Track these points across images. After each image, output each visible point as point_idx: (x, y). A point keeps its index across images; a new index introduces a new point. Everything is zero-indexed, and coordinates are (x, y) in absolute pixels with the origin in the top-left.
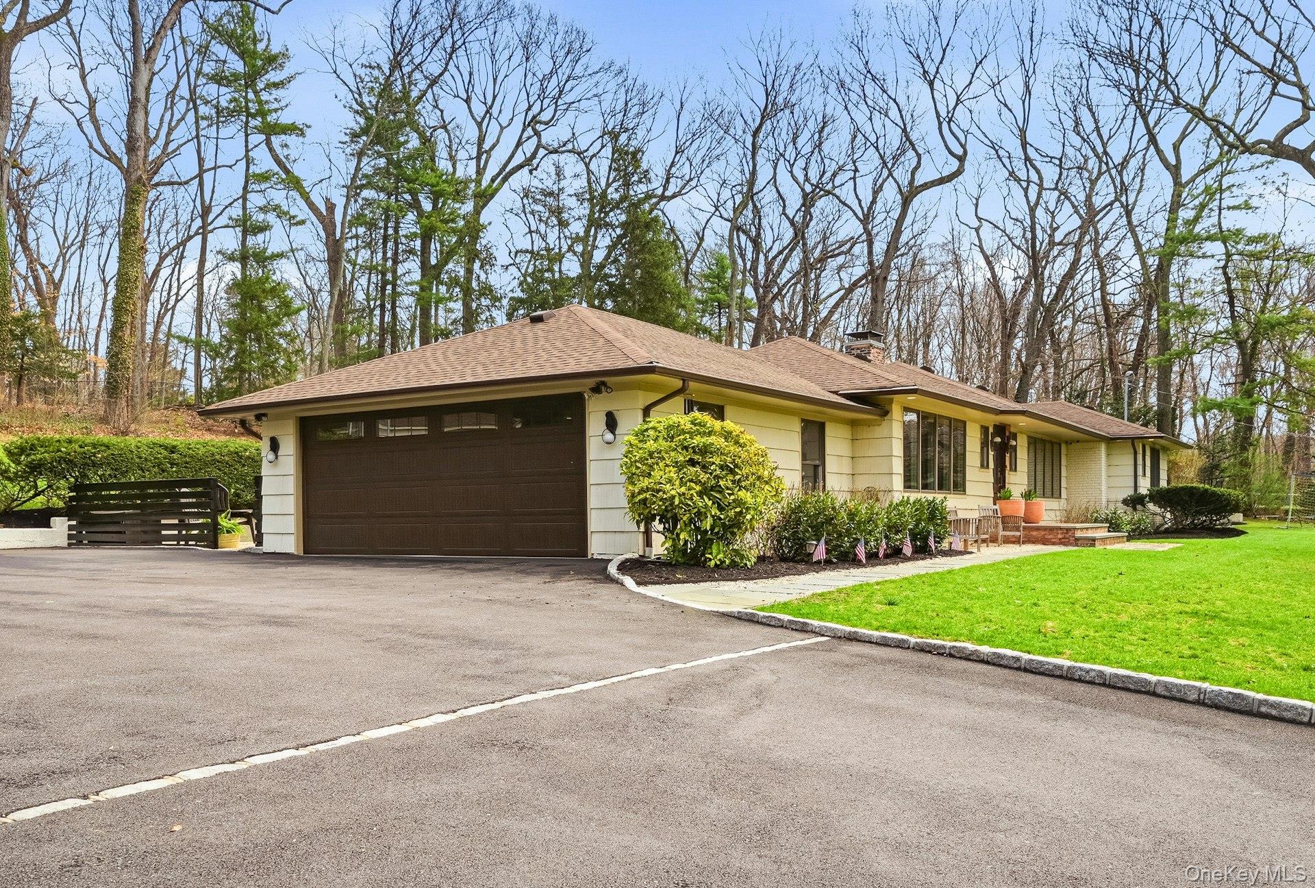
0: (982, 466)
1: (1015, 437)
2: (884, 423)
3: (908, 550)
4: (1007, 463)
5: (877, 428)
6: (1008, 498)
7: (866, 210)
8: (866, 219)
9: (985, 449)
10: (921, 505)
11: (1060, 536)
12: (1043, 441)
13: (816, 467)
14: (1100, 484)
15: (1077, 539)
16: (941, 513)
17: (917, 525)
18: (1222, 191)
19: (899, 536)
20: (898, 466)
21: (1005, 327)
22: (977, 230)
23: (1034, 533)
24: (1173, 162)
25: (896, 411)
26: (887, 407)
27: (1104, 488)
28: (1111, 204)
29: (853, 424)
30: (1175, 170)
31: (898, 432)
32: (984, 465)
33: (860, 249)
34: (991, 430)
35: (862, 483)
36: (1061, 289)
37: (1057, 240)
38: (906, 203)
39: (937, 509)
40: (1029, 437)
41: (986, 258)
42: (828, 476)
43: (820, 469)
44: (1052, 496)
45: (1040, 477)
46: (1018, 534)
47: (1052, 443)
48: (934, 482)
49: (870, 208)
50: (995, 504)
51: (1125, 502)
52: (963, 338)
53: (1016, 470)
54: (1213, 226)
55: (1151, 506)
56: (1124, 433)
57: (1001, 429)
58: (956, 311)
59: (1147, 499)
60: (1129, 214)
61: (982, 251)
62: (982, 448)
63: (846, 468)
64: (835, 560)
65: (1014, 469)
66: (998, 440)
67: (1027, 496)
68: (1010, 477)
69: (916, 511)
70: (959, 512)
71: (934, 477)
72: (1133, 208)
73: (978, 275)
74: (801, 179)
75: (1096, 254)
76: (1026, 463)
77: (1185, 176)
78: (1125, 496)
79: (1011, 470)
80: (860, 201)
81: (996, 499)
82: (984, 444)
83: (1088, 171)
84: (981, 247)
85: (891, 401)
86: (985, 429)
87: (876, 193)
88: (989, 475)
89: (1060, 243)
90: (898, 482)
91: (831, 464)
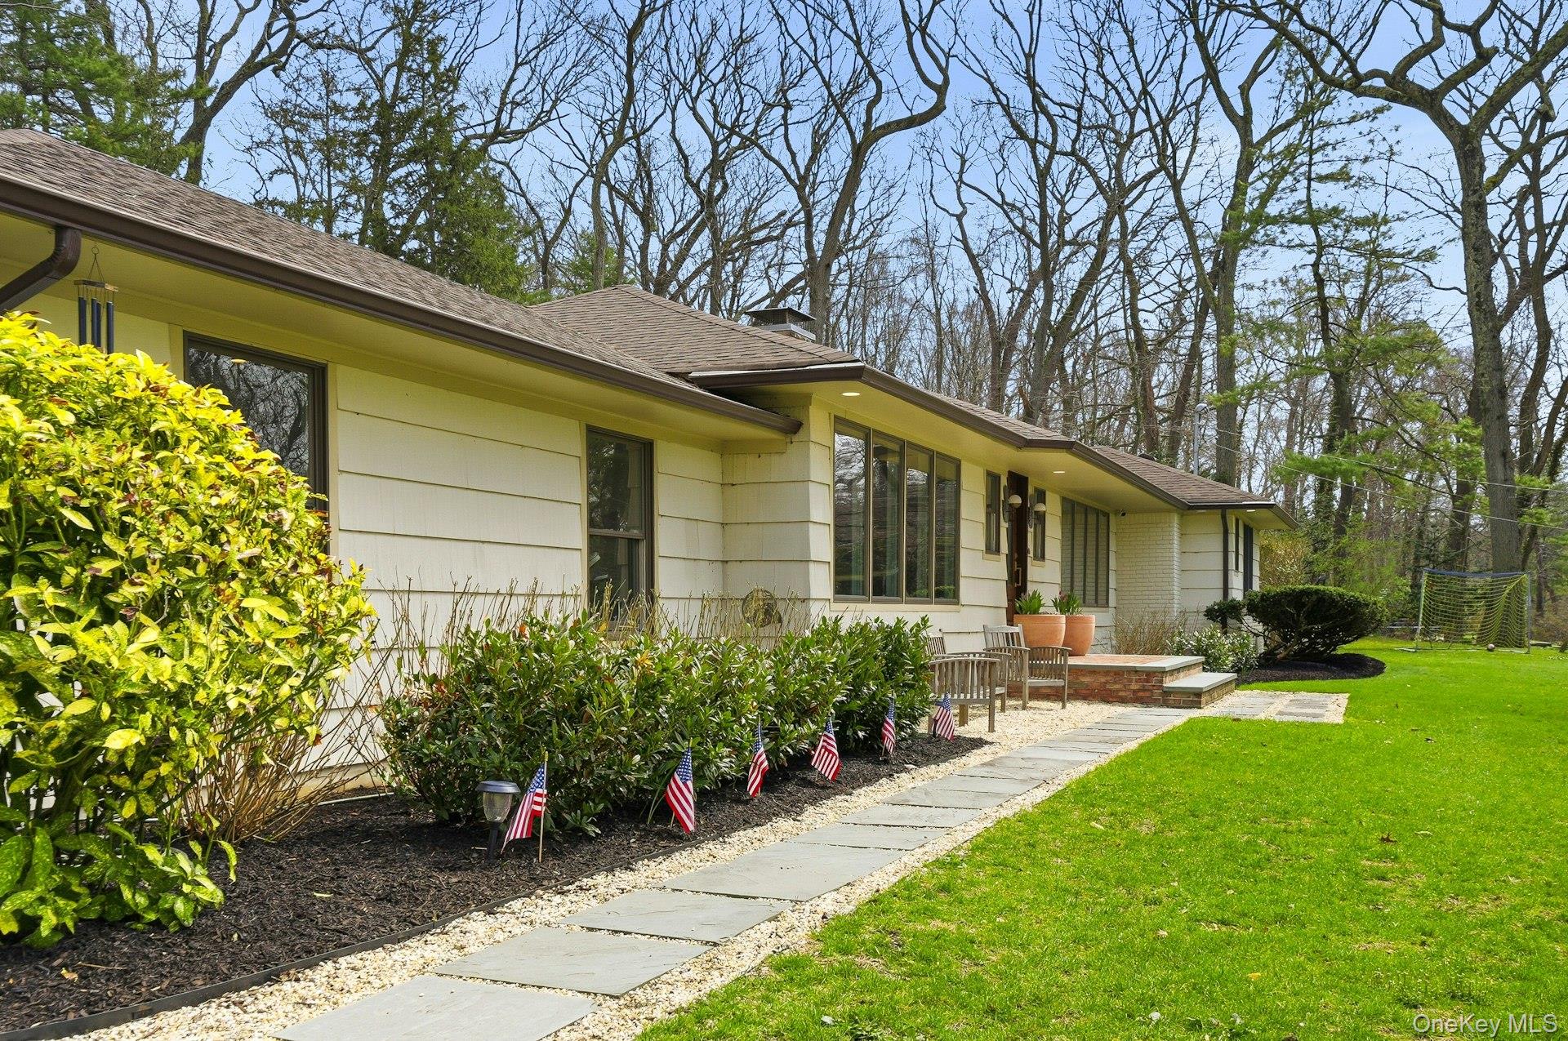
0: (988, 550)
1: (1041, 496)
2: (792, 449)
3: (826, 763)
4: (1030, 546)
5: (775, 459)
6: (1036, 612)
7: (802, 171)
8: (803, 184)
9: (993, 516)
10: (866, 640)
11: (1134, 686)
12: (1086, 509)
13: (633, 543)
14: (1170, 583)
15: (1168, 692)
16: (913, 657)
17: (855, 693)
18: (1311, 152)
19: (810, 727)
20: (822, 545)
21: (996, 355)
22: (959, 218)
23: (1086, 680)
24: (1241, 112)
25: (818, 423)
26: (796, 414)
27: (1176, 590)
28: (1149, 177)
29: (724, 448)
30: (1243, 124)
31: (820, 470)
32: (992, 548)
33: (795, 235)
34: (1004, 482)
35: (746, 581)
36: (1077, 299)
37: (1068, 236)
38: (859, 153)
39: (906, 647)
40: (1064, 500)
41: (973, 258)
42: (661, 566)
43: (642, 549)
44: (1096, 604)
45: (1079, 568)
46: (1059, 683)
47: (1097, 512)
48: (899, 575)
49: (808, 168)
50: (1010, 622)
51: (1211, 614)
52: (939, 377)
53: (1043, 557)
54: (1300, 202)
55: (1248, 620)
56: (1212, 498)
57: (1018, 482)
58: (931, 338)
59: (1245, 610)
60: (1176, 186)
61: (967, 249)
62: (988, 515)
63: (709, 548)
64: (593, 830)
65: (1041, 556)
66: (1016, 500)
67: (1065, 604)
68: (1034, 571)
69: (853, 657)
70: (947, 639)
71: (899, 565)
72: (1183, 179)
73: (959, 287)
74: (709, 122)
75: (1123, 255)
76: (1058, 544)
77: (1258, 131)
78: (1210, 604)
79: (1035, 557)
80: (793, 155)
81: (1012, 614)
82: (992, 507)
83: (1113, 130)
84: (965, 241)
85: (807, 399)
86: (993, 478)
87: (817, 149)
88: (999, 567)
89: (1070, 243)
90: (821, 581)
91: (668, 538)
